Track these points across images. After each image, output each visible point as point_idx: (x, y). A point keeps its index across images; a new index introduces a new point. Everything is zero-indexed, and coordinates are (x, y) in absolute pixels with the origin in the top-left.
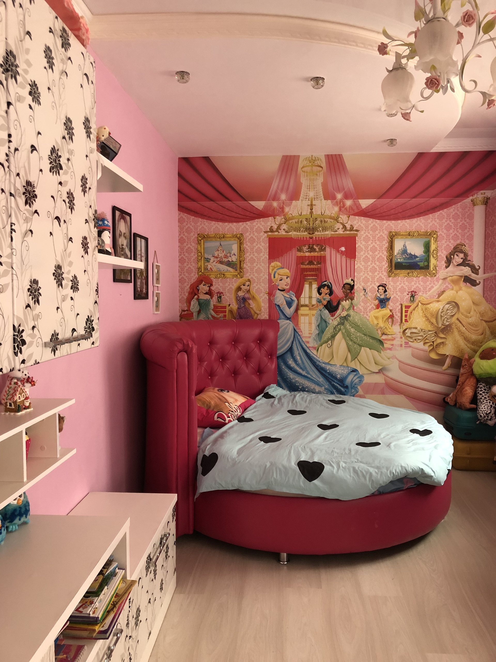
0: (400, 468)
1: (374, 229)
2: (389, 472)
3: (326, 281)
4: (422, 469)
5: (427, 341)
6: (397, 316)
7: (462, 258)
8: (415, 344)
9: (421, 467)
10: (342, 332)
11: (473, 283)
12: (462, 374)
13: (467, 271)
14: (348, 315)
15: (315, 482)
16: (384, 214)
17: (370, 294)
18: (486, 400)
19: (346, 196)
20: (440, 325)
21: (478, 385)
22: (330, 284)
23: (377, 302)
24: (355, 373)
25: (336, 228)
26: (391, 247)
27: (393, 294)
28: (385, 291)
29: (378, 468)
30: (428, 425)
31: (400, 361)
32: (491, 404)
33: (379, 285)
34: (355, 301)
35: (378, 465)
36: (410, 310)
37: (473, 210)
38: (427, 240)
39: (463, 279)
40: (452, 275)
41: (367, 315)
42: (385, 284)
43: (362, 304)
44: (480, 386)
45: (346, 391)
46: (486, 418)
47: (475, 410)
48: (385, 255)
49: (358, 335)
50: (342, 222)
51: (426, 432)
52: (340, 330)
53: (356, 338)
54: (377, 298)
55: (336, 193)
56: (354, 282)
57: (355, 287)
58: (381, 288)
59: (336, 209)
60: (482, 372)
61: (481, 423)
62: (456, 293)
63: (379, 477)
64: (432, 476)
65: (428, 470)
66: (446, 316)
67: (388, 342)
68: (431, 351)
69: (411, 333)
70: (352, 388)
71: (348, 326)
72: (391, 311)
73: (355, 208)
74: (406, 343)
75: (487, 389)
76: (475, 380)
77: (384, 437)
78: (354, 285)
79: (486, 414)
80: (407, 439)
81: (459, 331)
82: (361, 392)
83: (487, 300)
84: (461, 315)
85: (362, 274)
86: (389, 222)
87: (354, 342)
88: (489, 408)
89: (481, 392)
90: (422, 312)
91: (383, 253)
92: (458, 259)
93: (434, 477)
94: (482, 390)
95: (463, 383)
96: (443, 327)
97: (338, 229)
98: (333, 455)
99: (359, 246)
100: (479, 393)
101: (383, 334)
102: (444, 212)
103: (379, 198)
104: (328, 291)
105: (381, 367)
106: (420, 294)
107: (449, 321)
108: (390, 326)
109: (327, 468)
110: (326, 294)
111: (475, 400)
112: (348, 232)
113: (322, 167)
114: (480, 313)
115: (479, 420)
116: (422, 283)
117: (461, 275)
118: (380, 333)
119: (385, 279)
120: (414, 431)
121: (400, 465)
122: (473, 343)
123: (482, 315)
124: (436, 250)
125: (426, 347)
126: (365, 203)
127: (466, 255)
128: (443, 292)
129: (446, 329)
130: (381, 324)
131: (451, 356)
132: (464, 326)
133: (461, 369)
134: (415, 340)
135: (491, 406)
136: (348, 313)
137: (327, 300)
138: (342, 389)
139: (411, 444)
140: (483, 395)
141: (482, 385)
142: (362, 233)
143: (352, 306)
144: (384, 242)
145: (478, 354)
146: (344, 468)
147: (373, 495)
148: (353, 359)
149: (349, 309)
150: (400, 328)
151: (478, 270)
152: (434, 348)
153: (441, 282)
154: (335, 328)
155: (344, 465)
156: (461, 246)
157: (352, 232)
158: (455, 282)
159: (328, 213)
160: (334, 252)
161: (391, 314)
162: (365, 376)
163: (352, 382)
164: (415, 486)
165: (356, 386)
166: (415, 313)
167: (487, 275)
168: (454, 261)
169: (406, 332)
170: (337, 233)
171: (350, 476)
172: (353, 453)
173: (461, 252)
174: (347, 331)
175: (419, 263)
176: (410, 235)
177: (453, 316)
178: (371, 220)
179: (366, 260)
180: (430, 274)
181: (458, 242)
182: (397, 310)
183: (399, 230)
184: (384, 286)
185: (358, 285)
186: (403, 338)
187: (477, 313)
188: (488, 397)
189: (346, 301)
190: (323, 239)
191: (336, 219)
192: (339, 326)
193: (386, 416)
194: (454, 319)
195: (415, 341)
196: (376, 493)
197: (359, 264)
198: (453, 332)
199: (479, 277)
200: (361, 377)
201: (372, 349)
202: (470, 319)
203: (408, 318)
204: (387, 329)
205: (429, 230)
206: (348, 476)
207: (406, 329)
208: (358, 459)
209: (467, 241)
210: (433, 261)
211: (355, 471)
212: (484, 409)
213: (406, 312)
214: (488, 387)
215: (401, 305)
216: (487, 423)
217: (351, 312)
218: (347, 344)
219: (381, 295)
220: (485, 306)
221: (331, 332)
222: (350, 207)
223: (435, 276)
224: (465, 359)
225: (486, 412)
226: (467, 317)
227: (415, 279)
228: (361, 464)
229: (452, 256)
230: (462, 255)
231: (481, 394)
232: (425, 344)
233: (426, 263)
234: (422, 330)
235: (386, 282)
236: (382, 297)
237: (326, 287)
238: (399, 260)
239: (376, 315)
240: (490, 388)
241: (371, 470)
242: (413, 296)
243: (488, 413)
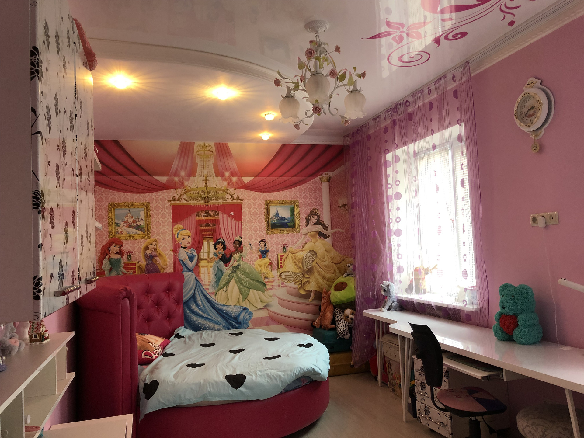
0: (299, 369)
1: (254, 199)
2: (292, 373)
3: (220, 239)
4: (314, 369)
5: (297, 281)
6: (275, 264)
7: (316, 219)
8: (288, 284)
9: (313, 367)
10: (235, 279)
11: (325, 237)
12: (323, 304)
13: (320, 228)
14: (239, 265)
15: (240, 388)
16: (261, 188)
17: (254, 247)
18: (342, 321)
19: (233, 174)
20: (305, 268)
21: (335, 311)
22: (223, 241)
23: (259, 253)
24: (246, 311)
25: (226, 198)
26: (268, 212)
27: (271, 247)
28: (265, 245)
29: (284, 371)
30: (309, 341)
31: (279, 298)
32: (345, 323)
33: (260, 240)
34: (243, 254)
35: (285, 369)
36: (284, 258)
37: (321, 185)
38: (292, 206)
39: (318, 234)
40: (310, 231)
41: (253, 264)
42: (265, 240)
43: (249, 256)
44: (337, 311)
45: (239, 326)
46: (344, 333)
47: (335, 329)
48: (263, 217)
49: (247, 280)
50: (230, 193)
51: (309, 345)
52: (233, 277)
53: (246, 282)
54: (260, 250)
55: (224, 172)
56: (242, 239)
57: (243, 243)
58: (262, 242)
59: (225, 183)
60: (337, 300)
61: (340, 338)
62: (314, 244)
63: (286, 378)
64: (320, 373)
65: (317, 369)
66: (308, 261)
67: (270, 284)
68: (300, 288)
69: (286, 276)
70: (244, 323)
71: (239, 273)
72: (270, 259)
73: (239, 183)
74: (283, 284)
75: (341, 313)
76: (333, 307)
77: (281, 352)
78: (242, 241)
79: (343, 330)
80: (298, 351)
81: (318, 272)
82: (251, 325)
83: (335, 248)
84: (318, 260)
85: (247, 232)
86: (265, 194)
87: (244, 286)
88: (344, 326)
89: (338, 315)
90: (292, 259)
91: (262, 217)
92: (314, 220)
93: (321, 374)
94: (338, 314)
95: (325, 310)
96: (307, 269)
97: (228, 198)
98: (250, 368)
99: (244, 211)
100: (336, 316)
101: (266, 278)
102: (302, 186)
103: (256, 176)
104: (222, 246)
105: (265, 304)
106: (290, 246)
107: (311, 264)
108: (270, 272)
109: (248, 378)
110: (221, 249)
111: (334, 322)
112: (235, 201)
113: (212, 152)
114: (331, 258)
115: (338, 336)
116: (290, 238)
117: (316, 231)
118: (263, 277)
119: (264, 236)
120: (300, 345)
121: (299, 367)
122: (328, 280)
123: (332, 259)
124: (299, 213)
125: (297, 286)
126: (247, 180)
127: (319, 217)
128: (306, 244)
129: (310, 271)
130: (264, 271)
131: (314, 290)
132: (321, 268)
133: (322, 300)
134: (289, 280)
135: (346, 324)
136: (239, 263)
137: (222, 253)
138: (237, 325)
139: (301, 354)
140: (339, 317)
141: (337, 310)
142: (246, 201)
143: (241, 258)
144: (262, 209)
145: (333, 287)
146: (261, 375)
147: (281, 393)
148: (244, 300)
149: (239, 260)
150: (278, 273)
151: (327, 227)
152: (302, 286)
153: (303, 236)
154: (229, 276)
155: (260, 373)
156: (315, 211)
157: (238, 201)
158: (313, 236)
159: (219, 186)
160: (225, 216)
161: (270, 262)
162: (254, 313)
163: (244, 318)
164: (309, 383)
165: (247, 321)
166: (287, 260)
167: (333, 231)
168: (311, 221)
169: (282, 275)
170: (227, 201)
171: (266, 381)
172: (264, 364)
173: (316, 215)
174: (238, 277)
175: (287, 223)
176: (280, 203)
177: (313, 261)
178: (252, 192)
179: (250, 222)
180: (296, 231)
181: (313, 208)
182: (275, 259)
183: (272, 200)
184: (264, 241)
185: (245, 241)
186: (280, 280)
187: (329, 258)
188: (343, 318)
189: (236, 254)
190: (216, 206)
191: (226, 192)
192: (232, 274)
193: (278, 339)
194: (314, 263)
195: (289, 282)
196: (283, 392)
197: (245, 225)
198: (314, 273)
199: (329, 232)
200: (251, 314)
201: (258, 290)
202: (325, 263)
203: (282, 265)
204: (268, 274)
205: (293, 200)
206: (264, 381)
207: (282, 273)
208: (269, 368)
209: (319, 207)
210: (297, 222)
211: (269, 376)
212: (342, 327)
213: (281, 260)
214: (342, 311)
215: (277, 254)
216: (344, 337)
217: (241, 263)
218: (239, 288)
219: (262, 248)
220: (334, 253)
221: (225, 279)
222: (236, 183)
223: (299, 232)
224: (324, 292)
225: (343, 329)
226: (322, 261)
227: (285, 235)
228: (272, 371)
229: (310, 218)
230: (316, 217)
231: (338, 317)
232: (296, 283)
233: (292, 224)
234: (293, 273)
235: (265, 237)
236: (263, 249)
237: (220, 244)
238: (274, 221)
239: (259, 263)
240: (343, 312)
241: (280, 373)
242: (285, 248)
243: (344, 330)
